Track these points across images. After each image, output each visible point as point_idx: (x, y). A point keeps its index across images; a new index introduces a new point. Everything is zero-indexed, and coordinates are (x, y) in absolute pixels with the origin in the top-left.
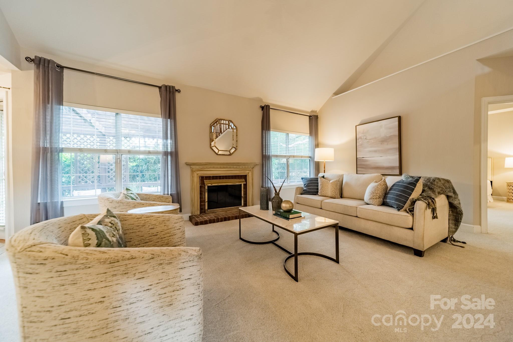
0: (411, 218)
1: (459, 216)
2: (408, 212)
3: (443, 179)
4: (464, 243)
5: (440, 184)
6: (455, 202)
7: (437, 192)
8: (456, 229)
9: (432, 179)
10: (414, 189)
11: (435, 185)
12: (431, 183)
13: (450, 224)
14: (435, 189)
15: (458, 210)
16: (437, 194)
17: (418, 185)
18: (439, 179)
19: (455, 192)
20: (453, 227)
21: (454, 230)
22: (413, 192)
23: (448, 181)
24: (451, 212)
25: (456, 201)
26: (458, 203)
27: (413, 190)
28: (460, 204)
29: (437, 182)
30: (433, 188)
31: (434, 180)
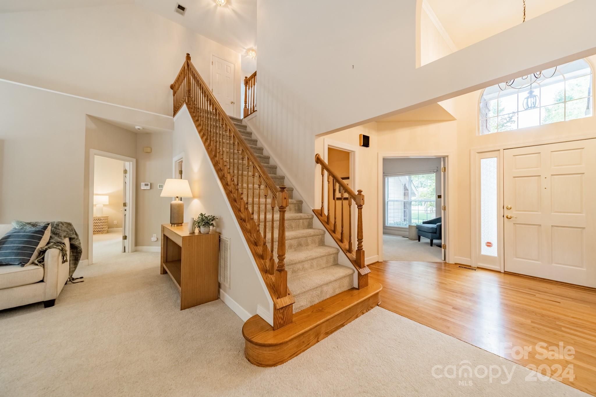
0: (41, 269)
1: (79, 254)
2: (37, 265)
3: (66, 223)
4: (82, 278)
5: (64, 228)
6: (76, 243)
7: (63, 236)
8: (75, 268)
9: (55, 224)
10: (42, 237)
11: (59, 229)
12: (55, 228)
13: (71, 265)
14: (60, 234)
15: (79, 249)
16: (63, 238)
17: (46, 232)
18: (62, 223)
19: (76, 234)
20: (73, 266)
21: (74, 269)
22: (40, 241)
23: (70, 224)
24: (71, 253)
25: (77, 241)
26: (78, 243)
27: (40, 239)
28: (80, 243)
29: (61, 227)
30: (58, 232)
31: (58, 225)
